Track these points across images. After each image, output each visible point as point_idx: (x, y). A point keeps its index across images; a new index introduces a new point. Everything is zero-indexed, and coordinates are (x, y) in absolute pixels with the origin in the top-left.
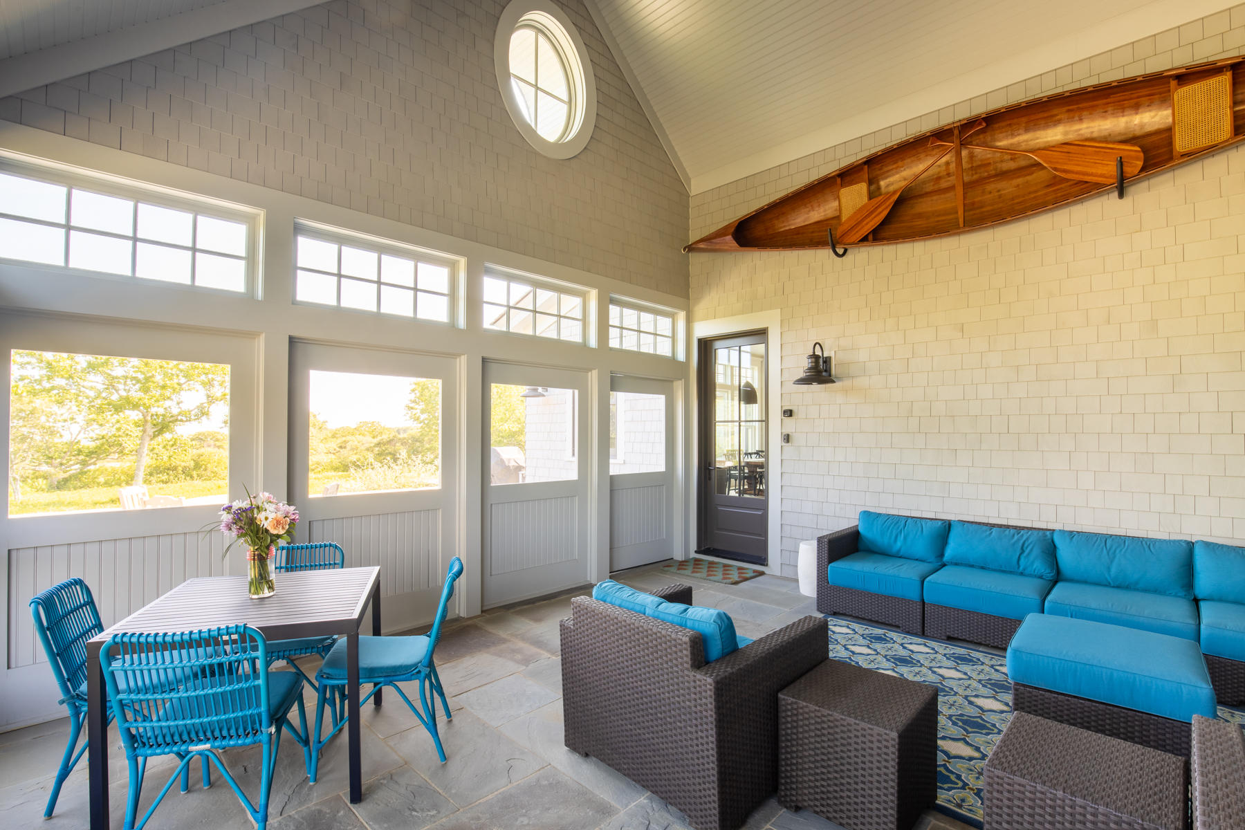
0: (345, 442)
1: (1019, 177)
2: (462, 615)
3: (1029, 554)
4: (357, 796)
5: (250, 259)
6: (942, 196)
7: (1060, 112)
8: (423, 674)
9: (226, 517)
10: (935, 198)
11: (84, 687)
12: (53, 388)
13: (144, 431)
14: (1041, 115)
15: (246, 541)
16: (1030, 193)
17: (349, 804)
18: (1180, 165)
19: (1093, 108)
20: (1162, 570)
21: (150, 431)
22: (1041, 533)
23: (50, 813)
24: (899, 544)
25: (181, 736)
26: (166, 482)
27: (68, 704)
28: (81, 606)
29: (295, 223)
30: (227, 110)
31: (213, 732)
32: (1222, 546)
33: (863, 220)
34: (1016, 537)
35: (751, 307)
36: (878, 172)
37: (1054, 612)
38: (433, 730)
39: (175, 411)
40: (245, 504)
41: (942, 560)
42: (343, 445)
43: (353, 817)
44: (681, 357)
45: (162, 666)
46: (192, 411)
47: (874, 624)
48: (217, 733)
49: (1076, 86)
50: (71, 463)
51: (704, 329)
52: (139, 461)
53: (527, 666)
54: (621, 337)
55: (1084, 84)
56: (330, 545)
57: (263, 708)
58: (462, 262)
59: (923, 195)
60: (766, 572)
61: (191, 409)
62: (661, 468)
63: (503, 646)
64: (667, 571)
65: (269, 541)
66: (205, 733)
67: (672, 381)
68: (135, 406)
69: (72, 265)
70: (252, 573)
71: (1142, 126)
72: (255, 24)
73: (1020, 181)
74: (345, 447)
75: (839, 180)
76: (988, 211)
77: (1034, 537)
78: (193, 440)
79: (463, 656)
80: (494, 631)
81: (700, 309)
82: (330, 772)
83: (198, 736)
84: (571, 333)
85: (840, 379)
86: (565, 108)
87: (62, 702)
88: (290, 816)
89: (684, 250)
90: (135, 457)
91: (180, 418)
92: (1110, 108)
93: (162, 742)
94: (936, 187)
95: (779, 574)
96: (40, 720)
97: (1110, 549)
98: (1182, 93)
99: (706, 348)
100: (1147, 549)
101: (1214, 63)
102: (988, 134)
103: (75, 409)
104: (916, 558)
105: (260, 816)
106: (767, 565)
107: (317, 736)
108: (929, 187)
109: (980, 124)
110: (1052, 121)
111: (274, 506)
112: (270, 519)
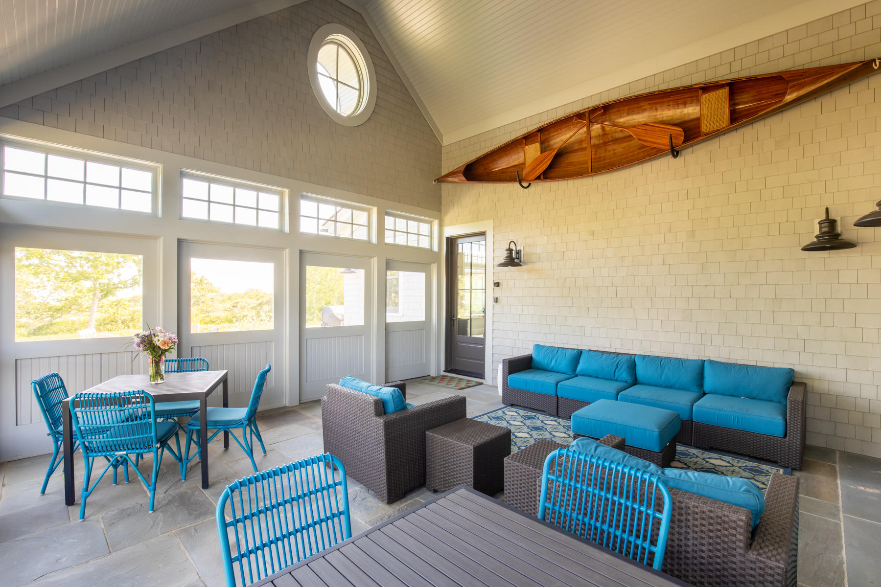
0: (237, 303)
1: (624, 142)
2: (287, 405)
3: (620, 368)
4: (206, 485)
5: (154, 193)
6: (583, 152)
7: (645, 104)
8: (245, 425)
9: (137, 340)
10: (579, 153)
11: (61, 428)
12: (30, 265)
13: (94, 295)
14: (635, 106)
15: (148, 353)
16: (630, 152)
17: (201, 488)
18: (704, 141)
19: (662, 103)
20: (687, 377)
21: (99, 295)
22: (629, 356)
23: (43, 492)
24: (552, 364)
25: (111, 447)
26: (111, 330)
27: (52, 436)
28: (58, 388)
29: (180, 171)
30: (138, 106)
31: (127, 446)
32: (721, 363)
33: (536, 166)
34: (615, 359)
35: (476, 218)
36: (548, 136)
37: (622, 400)
38: (250, 454)
39: (116, 281)
40: (147, 333)
41: (575, 373)
42: (235, 305)
43: (203, 494)
44: (436, 248)
45: (101, 410)
46: (127, 281)
47: (530, 410)
48: (130, 446)
49: (647, 91)
50: (44, 316)
51: (450, 231)
52: (91, 315)
53: (318, 430)
54: (395, 236)
55: (652, 90)
56: (201, 359)
57: (153, 434)
58: (287, 192)
59: (572, 151)
60: (484, 383)
61: (127, 280)
62: (422, 318)
63: (307, 421)
64: (423, 382)
65: (160, 353)
66: (123, 446)
67: (430, 264)
68: (87, 278)
69: (48, 199)
70: (151, 370)
71: (689, 114)
72: (155, 54)
73: (625, 145)
74: (237, 307)
75: (524, 141)
76: (607, 163)
77: (626, 357)
78: (130, 301)
79: (282, 426)
80: (304, 413)
81: (448, 218)
82: (194, 477)
83: (120, 448)
84: (361, 234)
85: (525, 263)
86: (357, 92)
87: (49, 435)
88: (169, 494)
89: (435, 181)
90: (88, 313)
91: (119, 286)
92: (671, 104)
93: (102, 450)
94: (580, 147)
95: (491, 384)
96: (35, 455)
97: (663, 364)
98: (705, 97)
99: (451, 243)
100: (681, 364)
101: (717, 82)
102: (607, 115)
103: (45, 279)
104: (562, 372)
105: (152, 488)
106: (484, 378)
107: (186, 456)
108: (576, 147)
109: (600, 110)
110: (641, 110)
111: (163, 334)
112: (160, 341)
